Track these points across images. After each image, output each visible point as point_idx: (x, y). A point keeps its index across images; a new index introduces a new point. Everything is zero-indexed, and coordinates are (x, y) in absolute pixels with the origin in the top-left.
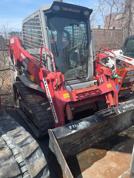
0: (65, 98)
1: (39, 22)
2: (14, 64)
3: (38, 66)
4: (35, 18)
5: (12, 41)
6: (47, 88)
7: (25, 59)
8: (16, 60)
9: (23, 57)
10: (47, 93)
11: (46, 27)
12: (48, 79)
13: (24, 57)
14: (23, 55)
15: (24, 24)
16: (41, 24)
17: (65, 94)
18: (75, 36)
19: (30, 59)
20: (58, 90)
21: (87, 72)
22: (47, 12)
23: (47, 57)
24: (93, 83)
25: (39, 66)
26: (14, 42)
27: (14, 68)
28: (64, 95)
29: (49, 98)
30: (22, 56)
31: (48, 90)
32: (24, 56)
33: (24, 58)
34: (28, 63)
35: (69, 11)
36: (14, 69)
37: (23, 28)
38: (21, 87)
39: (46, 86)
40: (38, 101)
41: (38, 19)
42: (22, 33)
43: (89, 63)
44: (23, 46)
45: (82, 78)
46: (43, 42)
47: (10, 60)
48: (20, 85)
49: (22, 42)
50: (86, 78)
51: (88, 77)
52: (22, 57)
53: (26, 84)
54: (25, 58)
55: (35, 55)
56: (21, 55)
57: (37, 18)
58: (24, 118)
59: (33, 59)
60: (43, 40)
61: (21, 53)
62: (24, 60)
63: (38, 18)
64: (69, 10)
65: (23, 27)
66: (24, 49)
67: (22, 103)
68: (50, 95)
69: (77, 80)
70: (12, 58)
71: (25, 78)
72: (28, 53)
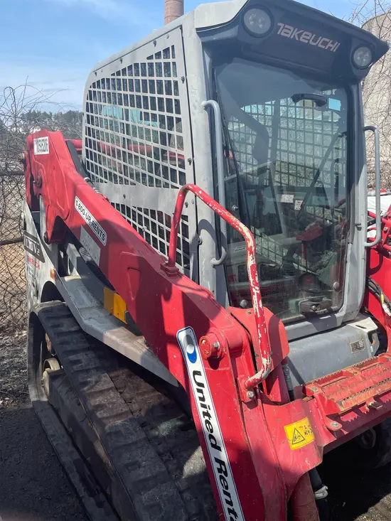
0: (294, 447)
1: (172, 79)
2: (43, 235)
3: (161, 272)
4: (154, 61)
5: (41, 148)
6: (202, 379)
7: (93, 223)
8: (53, 220)
9: (84, 217)
10: (199, 402)
11: (204, 103)
12: (216, 348)
13: (87, 216)
14: (84, 207)
15: (97, 84)
16: (182, 86)
17: (295, 425)
18: (284, 143)
19: (119, 230)
20: (259, 400)
21: (340, 289)
22: (215, 38)
23: (198, 232)
24: (366, 335)
25: (162, 267)
26: (47, 153)
27: (39, 247)
28: (289, 430)
29: (207, 433)
30: (79, 211)
31: (206, 390)
32: (86, 211)
33: (87, 221)
34: (104, 243)
35: (301, 39)
36: (41, 252)
37: (89, 101)
38: (63, 329)
39: (192, 367)
40: (135, 407)
41: (167, 65)
42: (85, 118)
43: (349, 253)
44: (84, 169)
45: (325, 314)
46: (187, 163)
47: (27, 214)
48: (61, 321)
49: (80, 153)
50: (337, 311)
51: (344, 306)
52: (81, 214)
53: (86, 325)
54: (93, 219)
55: (136, 210)
56: (77, 207)
57: (162, 60)
58: (66, 459)
59: (130, 228)
60: (187, 154)
61: (77, 199)
62: (87, 227)
63: (171, 60)
64: (299, 35)
65: (91, 95)
66: (88, 181)
67: (62, 390)
68: (214, 421)
69: (307, 323)
70: (34, 207)
71: (81, 292)
72: (107, 199)
